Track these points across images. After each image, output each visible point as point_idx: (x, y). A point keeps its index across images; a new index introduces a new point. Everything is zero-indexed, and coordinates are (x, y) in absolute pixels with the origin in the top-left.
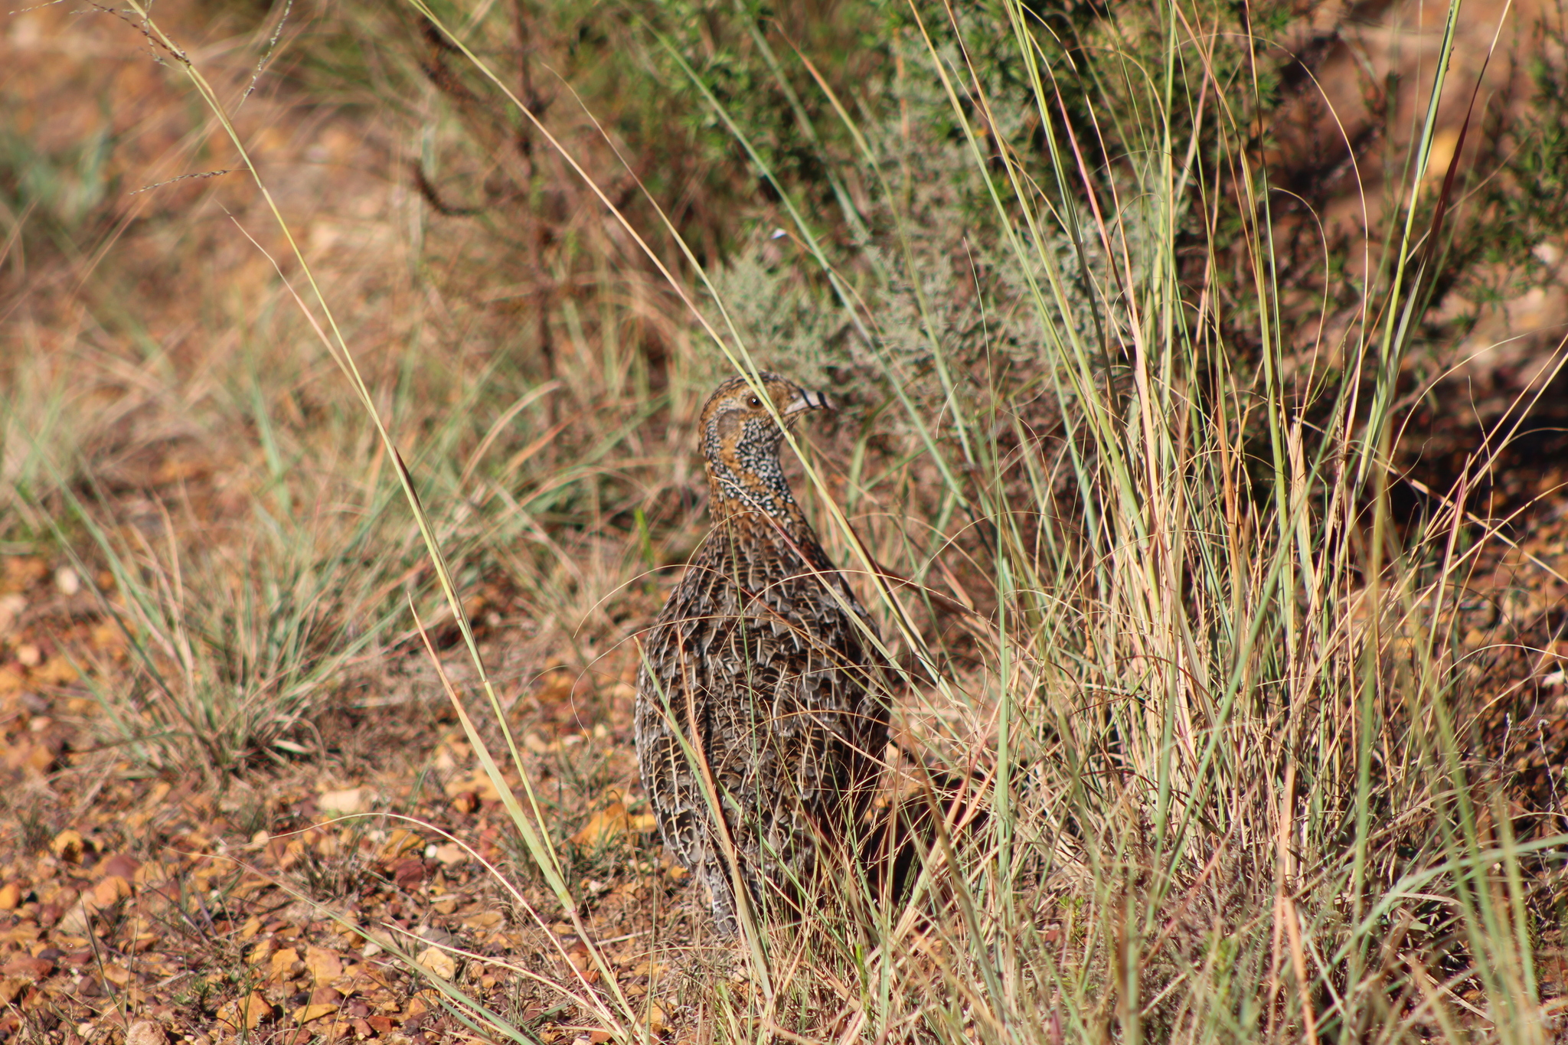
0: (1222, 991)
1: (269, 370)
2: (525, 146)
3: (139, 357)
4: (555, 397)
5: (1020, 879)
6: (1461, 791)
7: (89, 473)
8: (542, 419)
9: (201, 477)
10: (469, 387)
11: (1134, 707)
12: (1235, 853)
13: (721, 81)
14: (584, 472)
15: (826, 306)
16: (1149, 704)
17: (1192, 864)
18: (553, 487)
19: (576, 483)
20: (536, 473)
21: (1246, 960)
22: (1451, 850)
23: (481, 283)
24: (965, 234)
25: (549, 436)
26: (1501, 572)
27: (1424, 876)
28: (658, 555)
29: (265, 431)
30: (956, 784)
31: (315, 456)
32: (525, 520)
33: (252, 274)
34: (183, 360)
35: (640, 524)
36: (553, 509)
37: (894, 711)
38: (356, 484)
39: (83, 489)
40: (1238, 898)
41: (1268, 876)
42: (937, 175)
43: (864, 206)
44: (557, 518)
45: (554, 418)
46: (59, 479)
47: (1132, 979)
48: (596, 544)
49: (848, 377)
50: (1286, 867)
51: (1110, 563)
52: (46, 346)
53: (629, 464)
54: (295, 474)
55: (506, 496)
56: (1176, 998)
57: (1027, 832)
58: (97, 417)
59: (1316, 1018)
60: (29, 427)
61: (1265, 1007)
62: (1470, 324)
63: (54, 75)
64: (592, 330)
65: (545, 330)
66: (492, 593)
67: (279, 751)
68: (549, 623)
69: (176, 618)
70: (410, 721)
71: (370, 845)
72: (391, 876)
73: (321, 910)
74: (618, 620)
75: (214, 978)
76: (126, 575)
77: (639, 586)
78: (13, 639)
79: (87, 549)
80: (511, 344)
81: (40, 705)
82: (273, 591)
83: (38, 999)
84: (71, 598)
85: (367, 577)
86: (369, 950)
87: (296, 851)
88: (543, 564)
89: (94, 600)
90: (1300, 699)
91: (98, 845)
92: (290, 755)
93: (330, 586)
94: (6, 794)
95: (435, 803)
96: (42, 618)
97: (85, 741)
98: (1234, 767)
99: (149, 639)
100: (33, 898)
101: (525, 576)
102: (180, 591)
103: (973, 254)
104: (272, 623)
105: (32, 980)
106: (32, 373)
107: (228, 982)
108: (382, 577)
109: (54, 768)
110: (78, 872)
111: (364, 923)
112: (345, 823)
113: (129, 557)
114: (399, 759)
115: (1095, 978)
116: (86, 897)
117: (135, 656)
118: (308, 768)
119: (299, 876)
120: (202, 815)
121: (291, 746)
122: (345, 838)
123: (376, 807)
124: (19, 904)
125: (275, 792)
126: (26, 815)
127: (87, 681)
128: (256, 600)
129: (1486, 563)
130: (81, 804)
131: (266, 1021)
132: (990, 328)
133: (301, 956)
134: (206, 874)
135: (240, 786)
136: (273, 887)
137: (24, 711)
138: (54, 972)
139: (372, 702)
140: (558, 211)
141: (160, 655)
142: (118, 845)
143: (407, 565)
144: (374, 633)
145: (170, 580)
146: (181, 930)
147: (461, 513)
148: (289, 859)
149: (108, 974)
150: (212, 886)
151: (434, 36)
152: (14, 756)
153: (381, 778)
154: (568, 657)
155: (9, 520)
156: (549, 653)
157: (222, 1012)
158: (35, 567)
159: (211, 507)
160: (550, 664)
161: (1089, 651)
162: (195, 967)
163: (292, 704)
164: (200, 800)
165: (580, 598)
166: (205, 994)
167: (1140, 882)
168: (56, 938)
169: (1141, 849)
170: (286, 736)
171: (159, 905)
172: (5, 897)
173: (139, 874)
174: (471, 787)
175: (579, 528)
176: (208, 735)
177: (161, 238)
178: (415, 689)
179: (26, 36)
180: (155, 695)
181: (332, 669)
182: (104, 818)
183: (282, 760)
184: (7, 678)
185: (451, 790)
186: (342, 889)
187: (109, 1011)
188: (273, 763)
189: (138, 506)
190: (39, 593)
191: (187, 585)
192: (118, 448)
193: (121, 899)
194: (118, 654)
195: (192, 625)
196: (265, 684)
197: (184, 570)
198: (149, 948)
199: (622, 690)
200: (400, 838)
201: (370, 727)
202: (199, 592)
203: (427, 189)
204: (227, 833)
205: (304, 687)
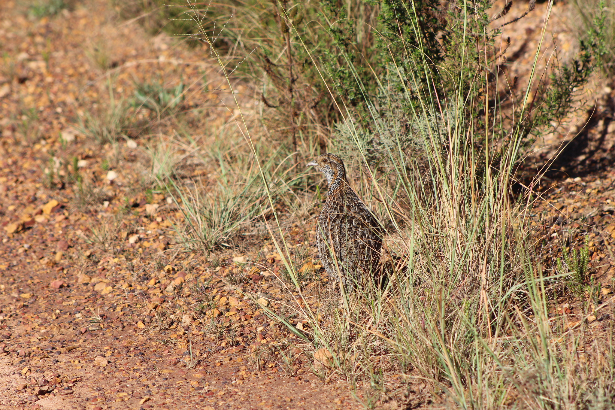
0: (466, 314)
1: (222, 147)
2: (291, 90)
3: (189, 143)
4: (297, 155)
5: (415, 285)
6: (529, 263)
7: (175, 173)
8: (293, 162)
9: (204, 174)
10: (274, 153)
11: (445, 240)
12: (471, 278)
13: (341, 75)
15: (368, 134)
16: (449, 239)
17: (459, 281)
18: (295, 179)
19: (302, 178)
20: (291, 175)
21: (473, 306)
22: (527, 278)
23: (277, 126)
24: (404, 116)
25: (295, 165)
26: (541, 207)
27: (519, 285)
28: (322, 197)
29: (221, 163)
30: (399, 258)
31: (234, 170)
32: (288, 187)
33: (218, 122)
34: (200, 144)
35: (317, 189)
36: (295, 185)
37: (383, 240)
38: (244, 177)
39: (174, 177)
40: (471, 290)
41: (479, 284)
42: (397, 100)
43: (378, 108)
44: (296, 187)
45: (296, 162)
46: (168, 174)
47: (443, 310)
48: (306, 194)
50: (484, 282)
51: (440, 203)
52: (165, 140)
53: (315, 173)
54: (228, 174)
55: (283, 181)
56: (454, 315)
57: (417, 272)
58: (178, 158)
59: (490, 321)
60: (160, 160)
61: (477, 318)
62: (534, 142)
63: (169, 69)
64: (306, 139)
65: (294, 138)
66: (279, 206)
67: (223, 246)
68: (293, 214)
69: (197, 210)
70: (257, 239)
71: (246, 271)
72: (251, 279)
73: (233, 287)
74: (311, 214)
75: (205, 304)
76: (184, 199)
77: (317, 205)
78: (155, 215)
79: (174, 192)
80: (285, 142)
81: (162, 232)
82: (222, 205)
83: (160, 308)
84: (170, 205)
85: (247, 201)
86: (245, 298)
87: (227, 272)
88: (292, 200)
89: (176, 206)
90: (488, 239)
91: (176, 269)
92: (226, 247)
93: (237, 203)
94: (152, 255)
95: (263, 260)
96: (162, 210)
97: (173, 242)
98: (471, 256)
99: (190, 216)
100: (159, 282)
101: (287, 202)
102: (198, 204)
103: (406, 121)
104: (222, 213)
105: (159, 303)
106: (161, 146)
107: (209, 305)
108: (250, 201)
109: (165, 249)
110: (171, 276)
111: (244, 291)
112: (240, 265)
113: (185, 195)
114: (254, 249)
115: (433, 310)
116: (173, 282)
117: (186, 220)
118: (230, 250)
119: (227, 278)
120: (203, 262)
121: (226, 245)
122: (239, 269)
123: (248, 261)
124: (156, 284)
125: (222, 257)
126: (158, 261)
127: (174, 226)
128: (218, 206)
129: (537, 204)
130: (172, 258)
131: (218, 315)
132: (410, 140)
133: (228, 299)
134: (204, 277)
135: (213, 255)
136: (221, 281)
137: (157, 234)
138: (164, 301)
139: (247, 234)
140: (298, 107)
141: (193, 220)
142: (181, 269)
143: (257, 199)
144: (248, 216)
145: (196, 201)
146: (197, 292)
147: (271, 185)
148: (225, 274)
149: (178, 302)
150: (205, 281)
151: (268, 61)
152: (155, 245)
153: (249, 254)
154: (298, 223)
155: (154, 184)
156: (293, 222)
157: (207, 313)
158: (161, 197)
159: (207, 182)
160: (294, 225)
161: (434, 225)
162: (200, 301)
163: (226, 234)
164: (202, 258)
165: (301, 208)
166: (203, 308)
167: (446, 285)
168: (165, 293)
169: (446, 277)
170: (225, 242)
171: (191, 285)
172: (152, 282)
173: (186, 277)
174: (272, 256)
175: (302, 190)
176: (205, 241)
177: (195, 112)
178: (258, 231)
179: (162, 59)
180: (191, 230)
181: (237, 225)
182: (178, 262)
183: (224, 248)
184: (153, 225)
185: (267, 257)
186: (238, 282)
187: (178, 312)
188: (221, 249)
189: (188, 181)
190: (162, 204)
191: (200, 202)
192: (183, 167)
193: (182, 283)
194: (182, 219)
195: (202, 213)
196: (220, 228)
197: (199, 198)
198: (189, 296)
199: (312, 232)
200: (254, 269)
201: (247, 241)
202: (203, 205)
203: (265, 100)
204: (209, 267)
205: (230, 230)
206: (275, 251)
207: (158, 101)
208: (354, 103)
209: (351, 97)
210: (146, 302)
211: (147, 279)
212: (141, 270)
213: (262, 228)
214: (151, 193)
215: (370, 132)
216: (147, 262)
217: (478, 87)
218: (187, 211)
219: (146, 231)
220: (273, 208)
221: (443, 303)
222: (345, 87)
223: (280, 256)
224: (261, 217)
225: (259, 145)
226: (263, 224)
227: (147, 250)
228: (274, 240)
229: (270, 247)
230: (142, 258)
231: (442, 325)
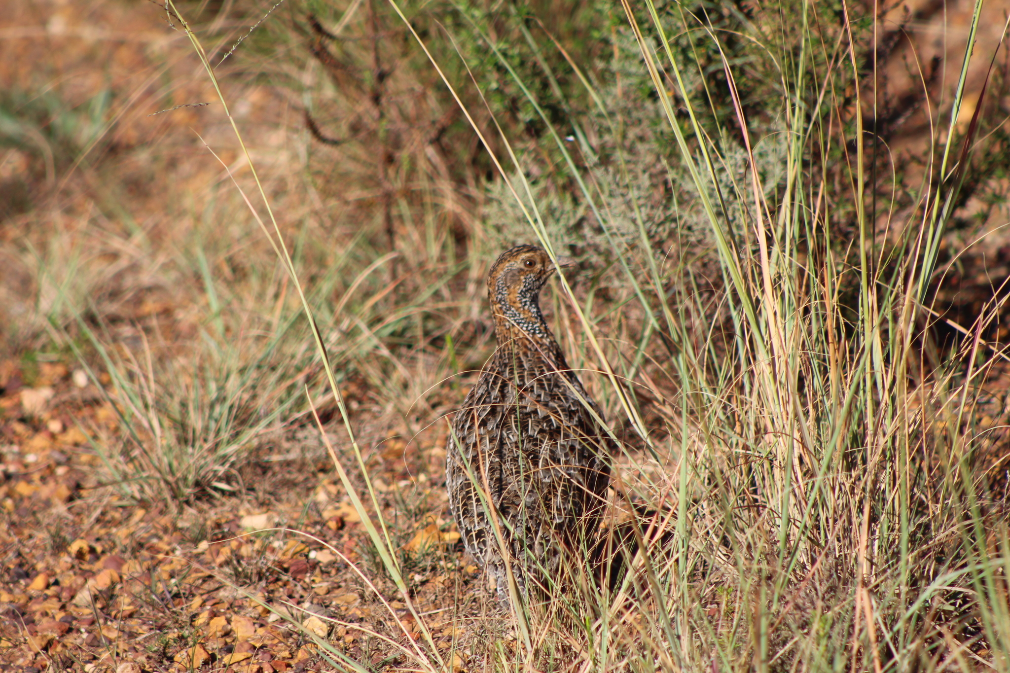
0: (822, 648)
1: (211, 246)
2: (376, 99)
3: (127, 235)
4: (395, 262)
5: (692, 576)
6: (976, 521)
7: (94, 309)
8: (386, 277)
9: (167, 312)
10: (340, 255)
11: (767, 465)
12: (831, 560)
14: (413, 310)
15: (568, 205)
16: (776, 463)
17: (804, 567)
18: (393, 320)
19: (408, 318)
20: (382, 311)
21: (837, 628)
22: (971, 558)
23: (346, 188)
24: (658, 160)
25: (391, 287)
26: (1005, 379)
27: (952, 575)
28: (460, 364)
29: (208, 283)
30: (651, 513)
31: (241, 300)
32: (375, 341)
33: (201, 182)
34: (156, 238)
35: (449, 345)
36: (393, 334)
38: (267, 317)
39: (91, 319)
40: (832, 589)
41: (852, 574)
42: (640, 121)
43: (595, 141)
44: (396, 340)
45: (394, 276)
46: (76, 313)
47: (764, 641)
48: (421, 357)
49: (583, 251)
50: (864, 569)
51: (752, 373)
52: (68, 227)
53: (442, 305)
54: (227, 311)
55: (363, 326)
56: (792, 653)
57: (697, 545)
58: (100, 273)
59: (882, 666)
60: (56, 279)
61: (849, 659)
62: (984, 217)
63: (75, 53)
64: (419, 221)
65: (388, 218)
66: (353, 389)
67: (216, 489)
68: (389, 408)
69: (150, 400)
70: (300, 470)
71: (273, 550)
72: (286, 570)
73: (241, 592)
74: (434, 406)
75: (172, 635)
76: (117, 374)
77: (448, 384)
78: (45, 416)
79: (93, 359)
80: (366, 228)
81: (62, 458)
82: (213, 386)
83: (59, 648)
84: (83, 390)
85: (273, 378)
86: (272, 618)
87: (225, 553)
88: (386, 370)
89: (97, 391)
90: (874, 460)
91: (99, 549)
92: (223, 492)
93: (249, 383)
94: (39, 516)
95: (316, 523)
96: (64, 403)
97: (91, 482)
98: (831, 504)
99: (132, 415)
100: (56, 583)
101: (375, 378)
102: (153, 386)
103: (664, 172)
104: (212, 406)
105: (55, 636)
106: (59, 244)
107: (181, 638)
108: (283, 378)
109: (70, 499)
110: (86, 567)
111: (269, 601)
112: (257, 536)
113: (120, 364)
114: (292, 495)
115: (740, 639)
116: (91, 582)
117: (124, 427)
118: (234, 501)
119: (227, 570)
120: (165, 530)
121: (223, 486)
122: (257, 546)
123: (278, 525)
124: (48, 586)
125: (212, 515)
126: (53, 529)
127: (93, 443)
128: (201, 392)
129: (995, 373)
130: (88, 522)
131: (206, 663)
132: (674, 220)
133: (229, 621)
134: (168, 568)
135: (190, 511)
136: (211, 577)
137: (52, 462)
138: (70, 630)
139: (275, 458)
140: (396, 142)
141: (139, 426)
142: (111, 549)
143: (299, 370)
144: (277, 413)
145: (146, 378)
146: (152, 604)
147: (334, 337)
148: (221, 559)
149: (104, 632)
150: (172, 576)
151: (318, 28)
152: (45, 491)
153: (281, 507)
154: (402, 430)
155: (43, 339)
156: (390, 427)
157: (177, 657)
158: (60, 370)
159: (173, 332)
160: (390, 434)
161: (738, 429)
162: (160, 628)
163: (224, 459)
164: (165, 520)
165: (410, 392)
166: (167, 645)
167: (769, 578)
168: (71, 609)
169: (770, 556)
170: (220, 480)
171: (137, 588)
172: (39, 582)
173: (125, 568)
174: (339, 513)
175: (410, 347)
176: (170, 478)
177: (142, 158)
178: (303, 450)
179: (58, 26)
180: (136, 453)
181: (250, 436)
182: (103, 532)
183: (217, 495)
184: (40, 441)
185: (326, 515)
186: (255, 578)
187: (105, 656)
188: (212, 497)
189: (126, 331)
190: (62, 386)
191: (157, 382)
192: (114, 295)
193: (113, 584)
194: (112, 426)
195: (161, 407)
196: (207, 446)
197: (155, 372)
198: (131, 616)
199: (437, 451)
200: (293, 545)
201: (274, 474)
202: (165, 387)
203: (312, 126)
204: (182, 542)
205: (232, 449)
206: (345, 499)
207: (49, 131)
208: (535, 130)
209: (527, 115)
210: (24, 633)
211: (27, 575)
212: (11, 555)
213: (311, 443)
214: (35, 362)
215: (575, 203)
216: (26, 532)
217: (842, 83)
218: (124, 403)
219: (21, 455)
220: (335, 393)
221: (764, 623)
222: (513, 91)
223: (357, 512)
224: (310, 416)
225: (302, 239)
226: (315, 432)
227: (26, 504)
228: (341, 473)
229: (333, 489)
230: (12, 524)
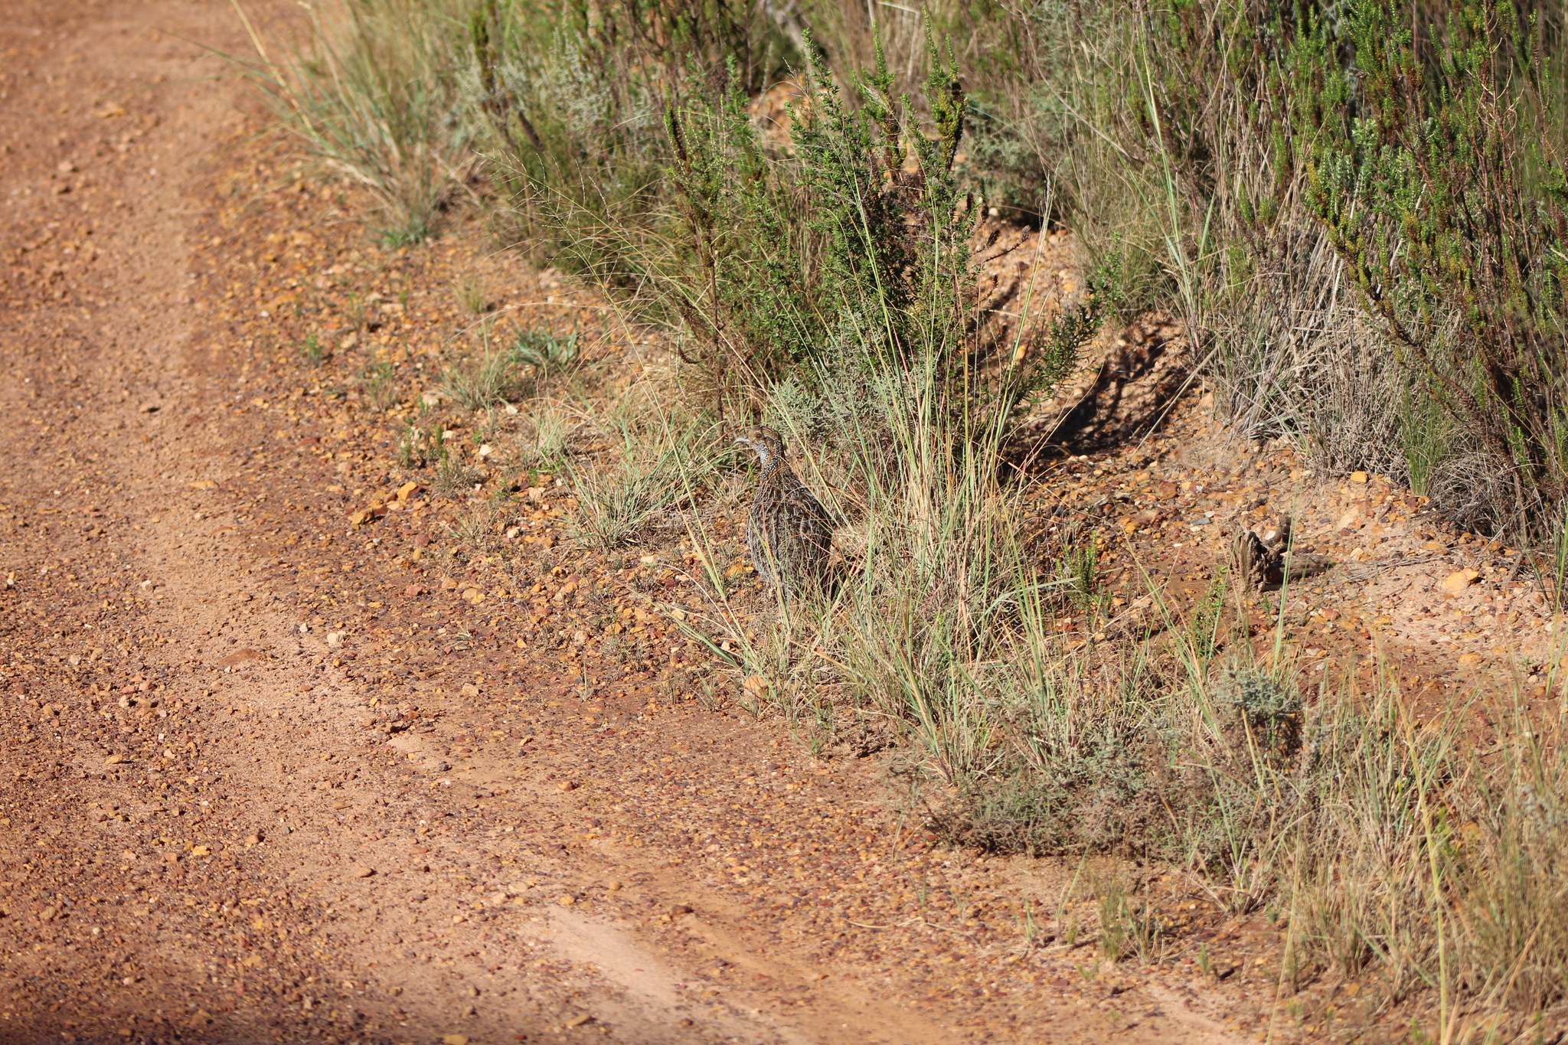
0: (940, 631)
1: (628, 415)
2: (715, 341)
3: (584, 408)
4: (723, 425)
5: (874, 593)
6: (1019, 566)
7: (566, 447)
8: (718, 433)
9: (604, 449)
10: (694, 422)
11: (914, 535)
12: (946, 585)
14: (731, 451)
15: (814, 398)
16: (919, 535)
17: (931, 589)
18: (721, 455)
19: (729, 454)
20: (715, 451)
21: (948, 621)
22: (1017, 586)
23: (698, 387)
24: (861, 375)
25: (720, 438)
26: (1037, 493)
27: (1007, 595)
29: (626, 434)
30: (853, 559)
31: (642, 443)
32: (712, 466)
33: (622, 382)
34: (599, 409)
35: (749, 469)
36: (720, 463)
38: (655, 453)
39: (565, 452)
40: (947, 600)
41: (956, 593)
42: (852, 355)
43: (827, 364)
44: (722, 466)
45: (722, 433)
46: (557, 449)
47: (910, 627)
48: (735, 475)
49: (820, 422)
50: (963, 590)
51: (907, 488)
52: (554, 404)
54: (635, 449)
55: (705, 458)
56: (924, 633)
57: (877, 576)
58: (570, 428)
59: (971, 641)
60: (547, 431)
61: (954, 637)
62: (1029, 410)
63: (560, 314)
64: (736, 404)
65: (720, 403)
66: (699, 491)
67: (628, 542)
68: (718, 501)
69: (594, 495)
70: (671, 533)
71: (657, 574)
72: (663, 585)
73: (640, 596)
74: (741, 501)
75: (604, 617)
76: (578, 481)
77: (748, 489)
78: (541, 501)
79: (565, 472)
80: (708, 408)
81: (549, 524)
82: (627, 488)
83: (546, 622)
84: (560, 488)
85: (658, 485)
86: (656, 609)
87: (632, 575)
88: (717, 482)
89: (567, 490)
90: (969, 534)
91: (567, 572)
92: (631, 543)
93: (645, 487)
94: (537, 553)
95: (679, 561)
96: (550, 495)
97: (563, 537)
98: (946, 556)
99: (585, 503)
100: (545, 588)
102: (596, 487)
103: (864, 381)
104: (627, 499)
105: (544, 615)
106: (549, 414)
107: (609, 618)
108: (663, 484)
109: (553, 545)
110: (560, 580)
111: (654, 600)
112: (649, 567)
113: (579, 475)
114: (667, 546)
115: (898, 626)
116: (563, 589)
117: (580, 508)
118: (637, 548)
119: (633, 584)
120: (601, 563)
121: (631, 540)
122: (649, 572)
123: (659, 561)
124: (541, 590)
125: (625, 556)
126: (543, 561)
127: (565, 516)
128: (621, 491)
129: (1031, 490)
130: (561, 558)
131: (621, 632)
132: (869, 407)
133: (633, 611)
134: (602, 582)
135: (614, 553)
136: (624, 587)
137: (543, 526)
138: (552, 613)
139: (658, 526)
140: (725, 362)
141: (589, 508)
142: (574, 572)
143: (671, 481)
144: (660, 503)
145: (593, 483)
146: (594, 601)
147: (690, 464)
148: (630, 578)
149: (569, 614)
150: (604, 587)
151: (687, 303)
152: (540, 541)
153: (661, 552)
154: (725, 513)
155: (540, 462)
156: (718, 512)
157: (607, 629)
158: (549, 478)
159: (607, 459)
160: (718, 515)
161: (899, 516)
162: (598, 613)
163: (632, 526)
164: (601, 558)
165: (729, 493)
166: (601, 622)
167: (914, 594)
168: (552, 602)
169: (914, 583)
170: (630, 537)
171: (586, 592)
172: (536, 588)
173: (580, 582)
174: (691, 556)
175: (729, 470)
176: (604, 535)
177: (593, 368)
178: (673, 522)
179: (551, 300)
180: (587, 522)
181: (646, 515)
182: (569, 562)
183: (629, 545)
184: (538, 514)
185: (684, 557)
186: (647, 589)
187: (569, 627)
188: (625, 546)
189: (583, 458)
190: (550, 487)
191: (598, 484)
192: (577, 440)
193: (574, 590)
194: (575, 507)
195: (600, 499)
196: (623, 519)
197: (597, 480)
198: (583, 606)
200: (667, 572)
201: (658, 535)
202: (602, 488)
203: (682, 354)
204: (610, 568)
205: (637, 521)
206: (694, 549)
207: (546, 354)
208: (797, 358)
209: (793, 351)
210: (528, 614)
211: (530, 584)
212: (522, 573)
213: (677, 519)
214: (536, 474)
215: (818, 396)
216: (530, 562)
217: (957, 338)
218: (580, 496)
219: (528, 521)
220: (690, 493)
221: (910, 618)
222: (785, 338)
223: (700, 556)
224: (676, 505)
225: (675, 411)
226: (678, 514)
227: (530, 547)
228: (692, 535)
229: (688, 543)
230: (523, 557)
231: (909, 646)
